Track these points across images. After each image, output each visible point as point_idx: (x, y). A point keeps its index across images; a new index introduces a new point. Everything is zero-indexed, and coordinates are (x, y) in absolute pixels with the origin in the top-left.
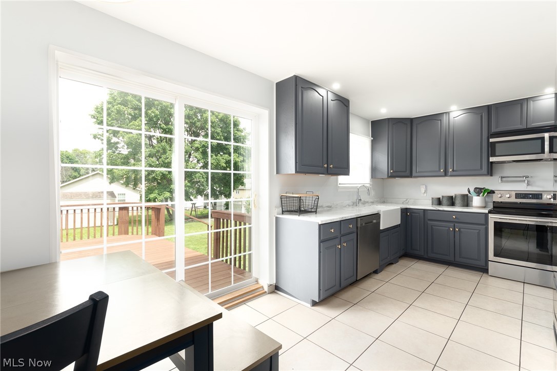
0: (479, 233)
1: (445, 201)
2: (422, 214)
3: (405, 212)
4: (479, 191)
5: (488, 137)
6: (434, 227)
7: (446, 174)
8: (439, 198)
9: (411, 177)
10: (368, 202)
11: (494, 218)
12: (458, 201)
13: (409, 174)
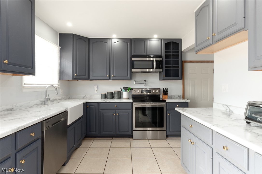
0: (128, 115)
1: (109, 96)
2: (97, 106)
3: (86, 105)
4: (126, 89)
5: (131, 57)
6: (104, 114)
7: (110, 78)
8: (106, 94)
9: (89, 80)
10: (56, 100)
11: (136, 105)
12: (116, 96)
13: (87, 78)
